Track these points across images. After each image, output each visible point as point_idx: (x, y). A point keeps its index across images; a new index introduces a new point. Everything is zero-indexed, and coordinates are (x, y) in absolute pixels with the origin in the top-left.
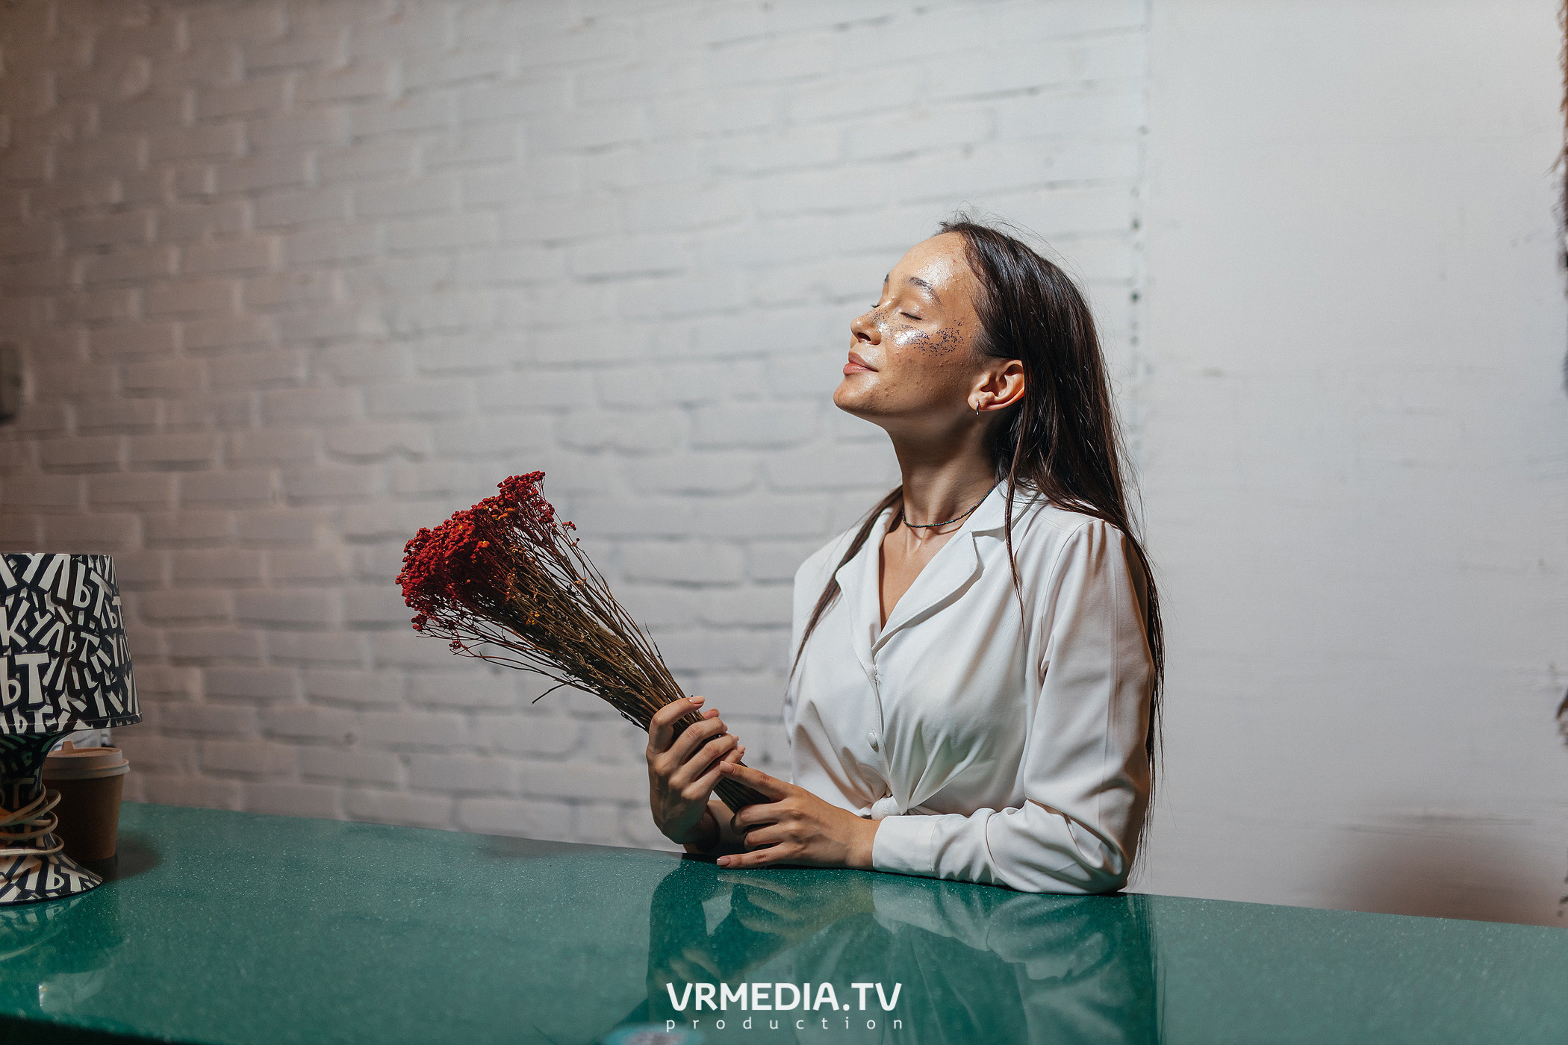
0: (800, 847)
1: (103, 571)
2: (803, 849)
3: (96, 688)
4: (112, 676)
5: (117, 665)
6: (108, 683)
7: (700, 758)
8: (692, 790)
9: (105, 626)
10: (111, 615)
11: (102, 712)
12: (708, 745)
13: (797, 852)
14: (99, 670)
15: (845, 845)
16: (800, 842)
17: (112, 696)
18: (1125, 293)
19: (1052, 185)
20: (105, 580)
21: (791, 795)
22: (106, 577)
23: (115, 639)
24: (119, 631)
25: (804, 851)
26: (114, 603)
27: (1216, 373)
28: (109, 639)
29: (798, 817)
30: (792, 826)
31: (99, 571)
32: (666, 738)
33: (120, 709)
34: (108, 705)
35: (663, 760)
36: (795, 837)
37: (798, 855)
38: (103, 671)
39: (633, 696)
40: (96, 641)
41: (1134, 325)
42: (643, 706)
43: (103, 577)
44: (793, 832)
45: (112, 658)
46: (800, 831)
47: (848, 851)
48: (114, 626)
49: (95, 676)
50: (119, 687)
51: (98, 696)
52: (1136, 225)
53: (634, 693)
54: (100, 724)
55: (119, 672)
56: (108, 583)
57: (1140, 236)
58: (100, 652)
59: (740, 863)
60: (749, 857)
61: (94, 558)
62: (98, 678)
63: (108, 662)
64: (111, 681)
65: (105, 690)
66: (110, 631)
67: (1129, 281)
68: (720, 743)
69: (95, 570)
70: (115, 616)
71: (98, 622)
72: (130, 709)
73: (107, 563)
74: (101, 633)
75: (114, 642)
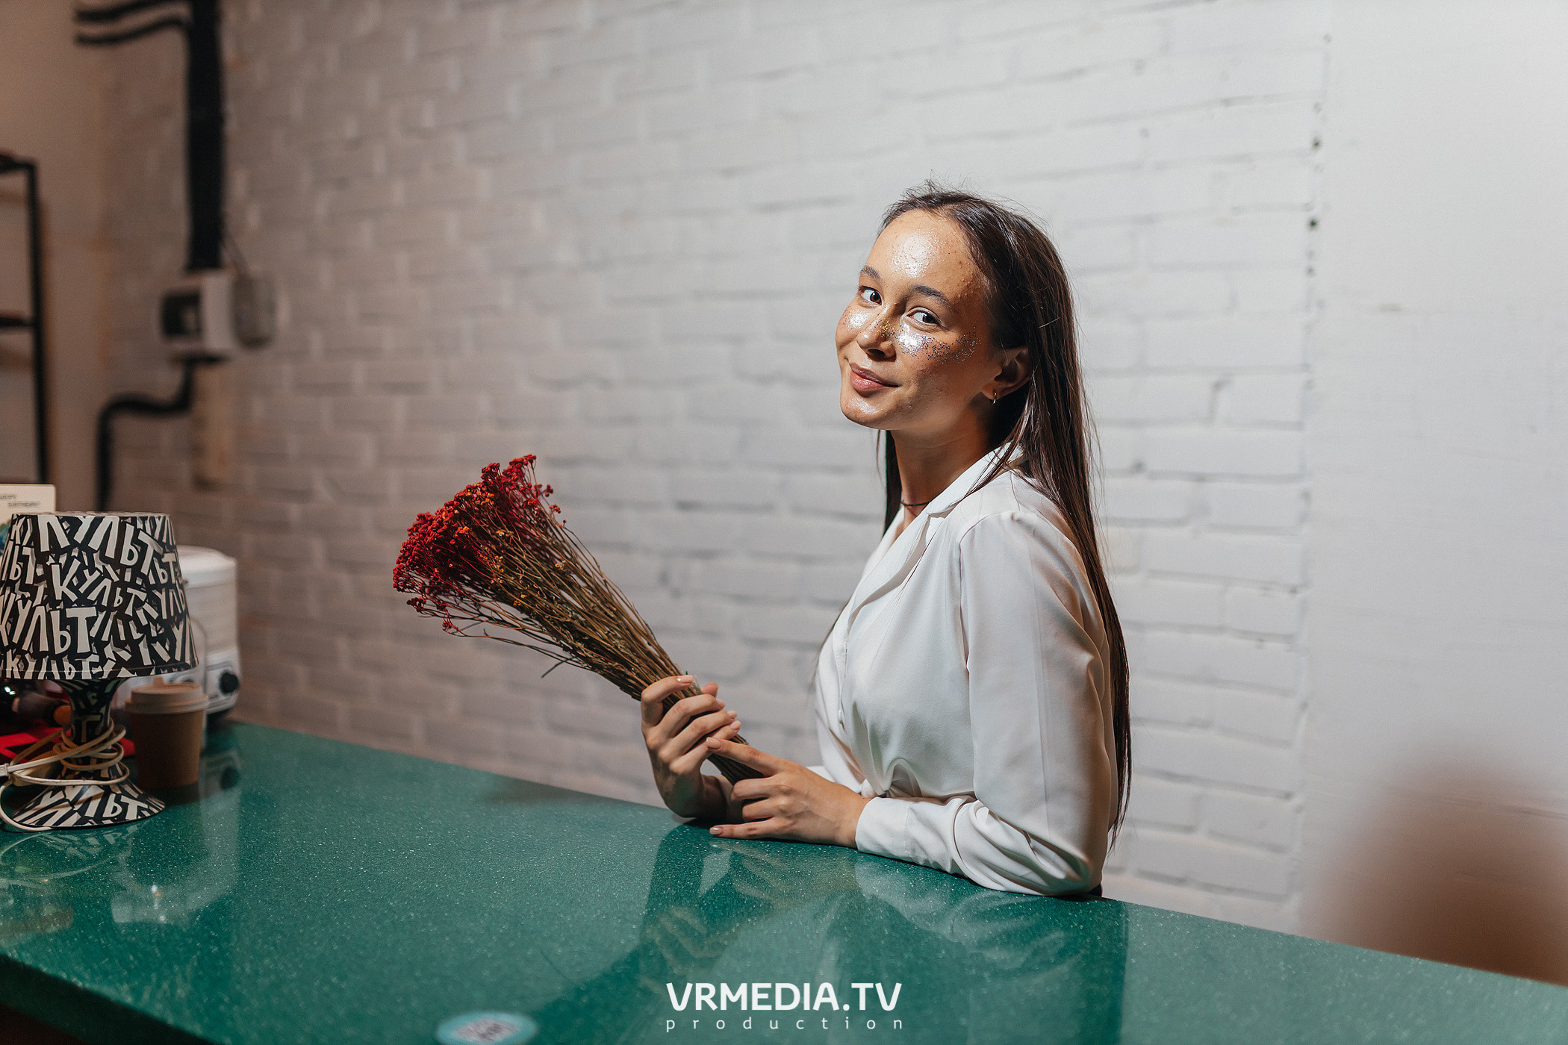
0: (789, 822)
1: (153, 531)
2: (792, 825)
3: (141, 639)
4: (159, 627)
5: (165, 617)
6: (154, 634)
7: (689, 733)
8: (681, 764)
9: (152, 581)
10: (160, 571)
11: (147, 661)
12: (697, 721)
13: (786, 827)
14: (144, 622)
15: (834, 823)
16: (789, 818)
17: (158, 647)
18: (1303, 219)
19: (1227, 102)
20: (155, 540)
21: (782, 771)
22: (157, 535)
23: (164, 593)
24: (169, 586)
25: (795, 827)
26: (164, 560)
27: (1395, 309)
28: (157, 593)
29: (787, 793)
30: (782, 801)
31: (149, 531)
32: (656, 712)
33: (166, 658)
34: (153, 654)
35: (655, 733)
36: (783, 812)
37: (787, 830)
38: (149, 624)
39: (623, 673)
40: (143, 596)
41: (1311, 254)
42: (633, 682)
43: (152, 536)
44: (782, 807)
45: (159, 611)
46: (790, 806)
47: (838, 828)
48: (163, 581)
49: (140, 628)
50: (167, 638)
51: (143, 648)
52: (1317, 144)
53: (623, 670)
54: (144, 672)
55: (167, 625)
56: (159, 542)
57: (1320, 155)
58: (147, 606)
59: (732, 834)
60: (740, 829)
61: (144, 519)
62: (144, 630)
63: (155, 615)
64: (157, 632)
65: (151, 641)
66: (158, 586)
67: (1308, 207)
68: (710, 720)
69: (144, 530)
70: (165, 573)
71: (145, 578)
72: (178, 657)
73: (159, 523)
74: (148, 589)
75: (162, 597)
